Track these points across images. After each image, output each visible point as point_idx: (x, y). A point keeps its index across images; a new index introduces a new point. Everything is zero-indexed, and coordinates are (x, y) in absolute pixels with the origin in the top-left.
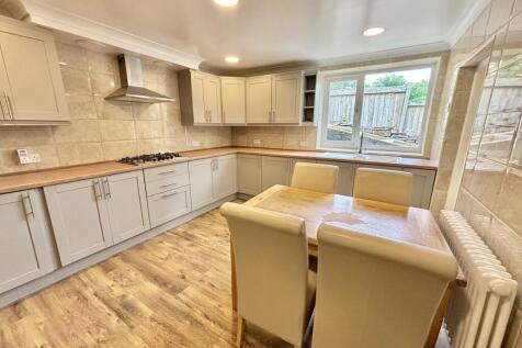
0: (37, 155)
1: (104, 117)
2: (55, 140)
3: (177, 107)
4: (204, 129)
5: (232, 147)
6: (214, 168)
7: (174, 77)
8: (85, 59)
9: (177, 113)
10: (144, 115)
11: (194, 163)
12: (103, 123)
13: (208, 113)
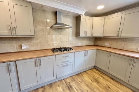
0: (28, 46)
1: (49, 34)
2: (33, 41)
3: (75, 30)
4: (84, 38)
5: (94, 45)
6: (86, 55)
7: (75, 19)
8: (45, 14)
9: (74, 32)
10: (62, 33)
11: (77, 53)
12: (49, 36)
13: (86, 32)
